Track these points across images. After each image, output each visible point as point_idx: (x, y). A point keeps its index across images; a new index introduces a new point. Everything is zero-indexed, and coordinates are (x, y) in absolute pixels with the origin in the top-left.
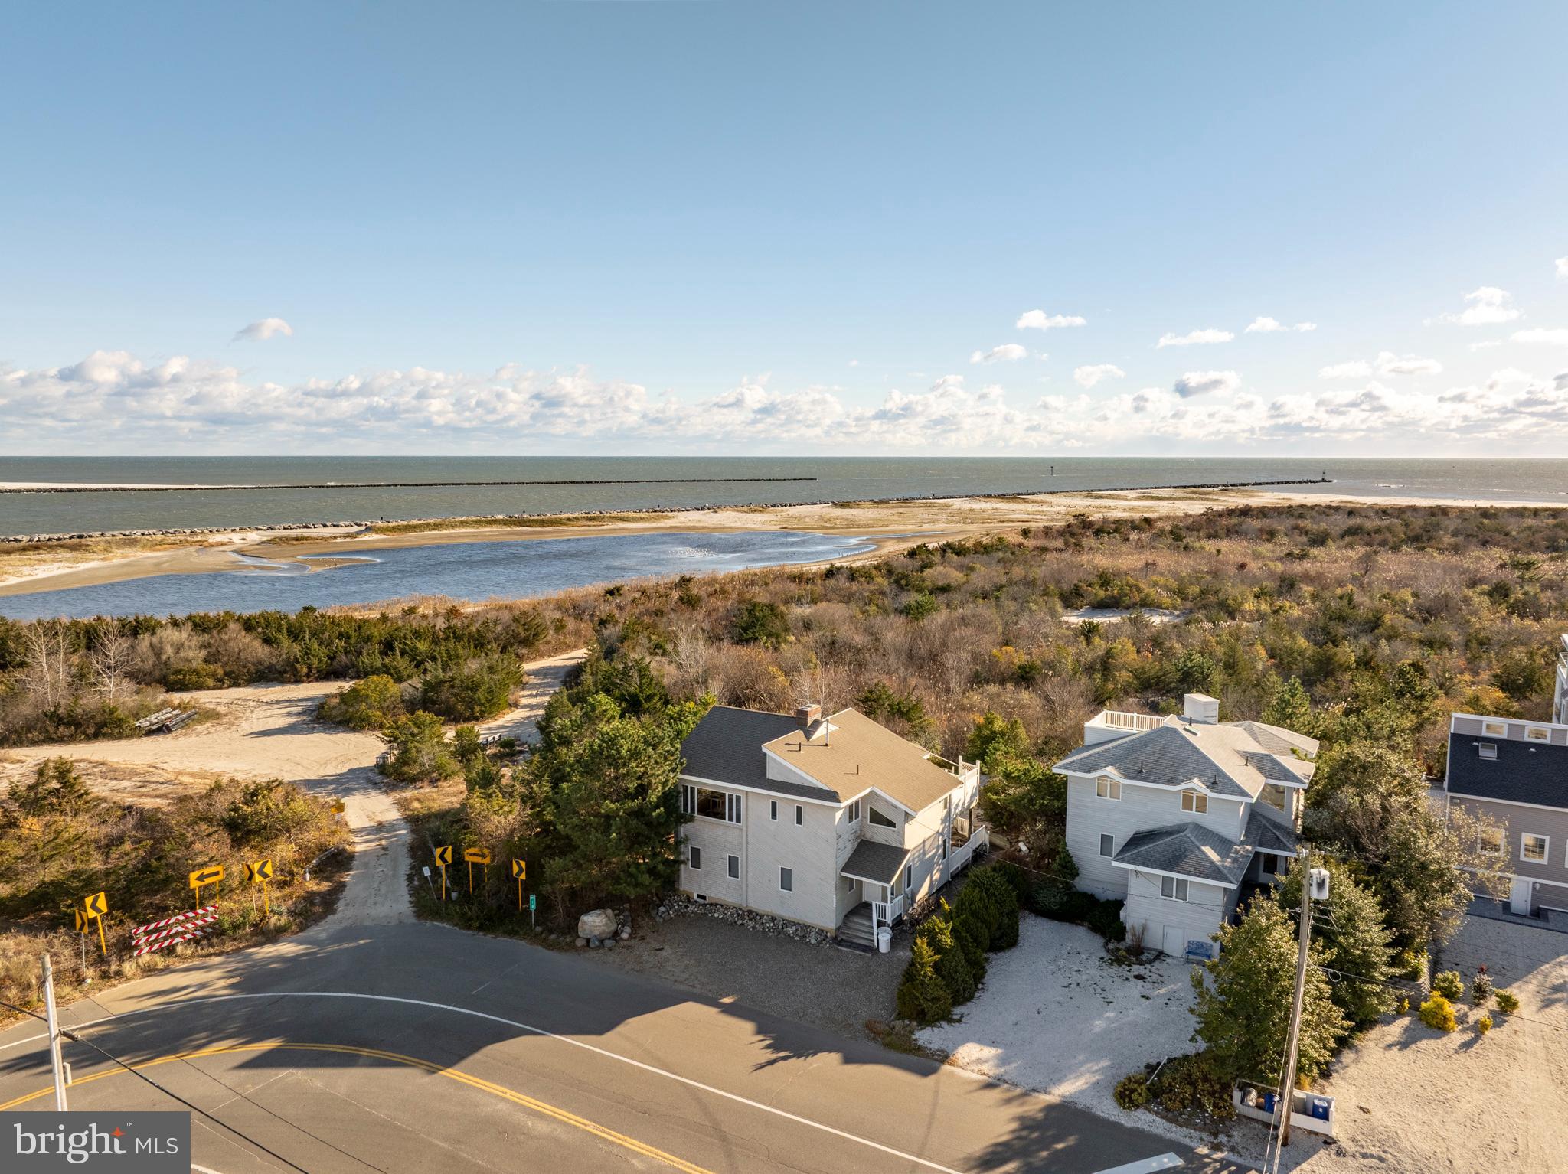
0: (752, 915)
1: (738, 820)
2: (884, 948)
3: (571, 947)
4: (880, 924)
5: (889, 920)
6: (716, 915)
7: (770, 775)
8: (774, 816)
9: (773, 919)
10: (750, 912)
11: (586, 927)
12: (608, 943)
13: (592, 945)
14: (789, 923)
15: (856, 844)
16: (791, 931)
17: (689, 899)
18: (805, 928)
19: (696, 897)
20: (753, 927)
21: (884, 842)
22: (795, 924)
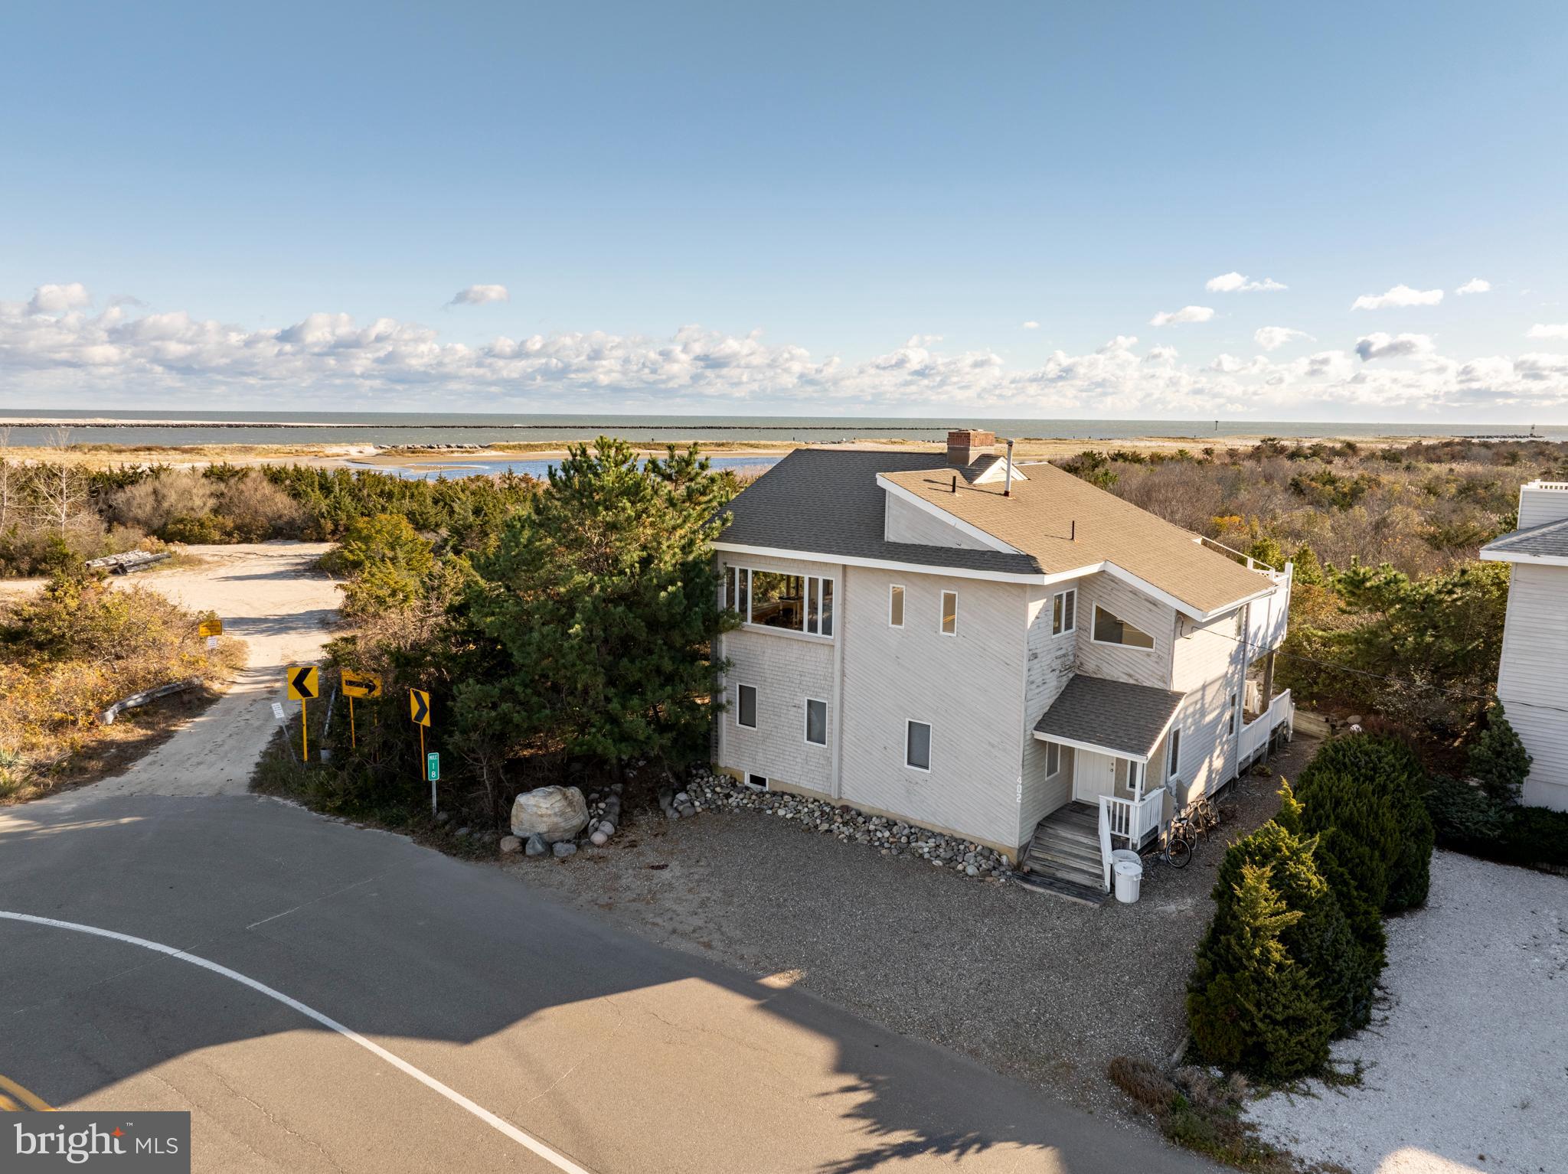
0: (850, 814)
1: (827, 630)
2: (1126, 891)
3: (492, 852)
4: (1118, 843)
5: (1135, 835)
6: (781, 812)
7: (890, 536)
8: (897, 618)
9: (890, 824)
10: (846, 809)
11: (524, 816)
12: (561, 849)
13: (529, 851)
14: (918, 833)
15: (1065, 681)
16: (925, 848)
17: (734, 783)
18: (956, 846)
19: (747, 781)
20: (850, 838)
21: (1124, 679)
22: (934, 835)
